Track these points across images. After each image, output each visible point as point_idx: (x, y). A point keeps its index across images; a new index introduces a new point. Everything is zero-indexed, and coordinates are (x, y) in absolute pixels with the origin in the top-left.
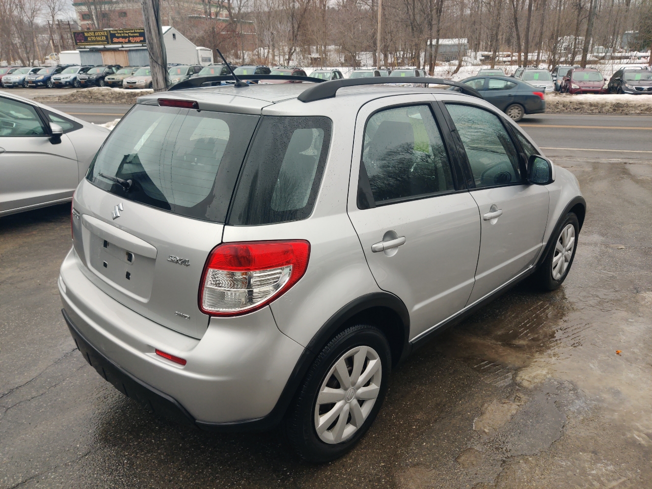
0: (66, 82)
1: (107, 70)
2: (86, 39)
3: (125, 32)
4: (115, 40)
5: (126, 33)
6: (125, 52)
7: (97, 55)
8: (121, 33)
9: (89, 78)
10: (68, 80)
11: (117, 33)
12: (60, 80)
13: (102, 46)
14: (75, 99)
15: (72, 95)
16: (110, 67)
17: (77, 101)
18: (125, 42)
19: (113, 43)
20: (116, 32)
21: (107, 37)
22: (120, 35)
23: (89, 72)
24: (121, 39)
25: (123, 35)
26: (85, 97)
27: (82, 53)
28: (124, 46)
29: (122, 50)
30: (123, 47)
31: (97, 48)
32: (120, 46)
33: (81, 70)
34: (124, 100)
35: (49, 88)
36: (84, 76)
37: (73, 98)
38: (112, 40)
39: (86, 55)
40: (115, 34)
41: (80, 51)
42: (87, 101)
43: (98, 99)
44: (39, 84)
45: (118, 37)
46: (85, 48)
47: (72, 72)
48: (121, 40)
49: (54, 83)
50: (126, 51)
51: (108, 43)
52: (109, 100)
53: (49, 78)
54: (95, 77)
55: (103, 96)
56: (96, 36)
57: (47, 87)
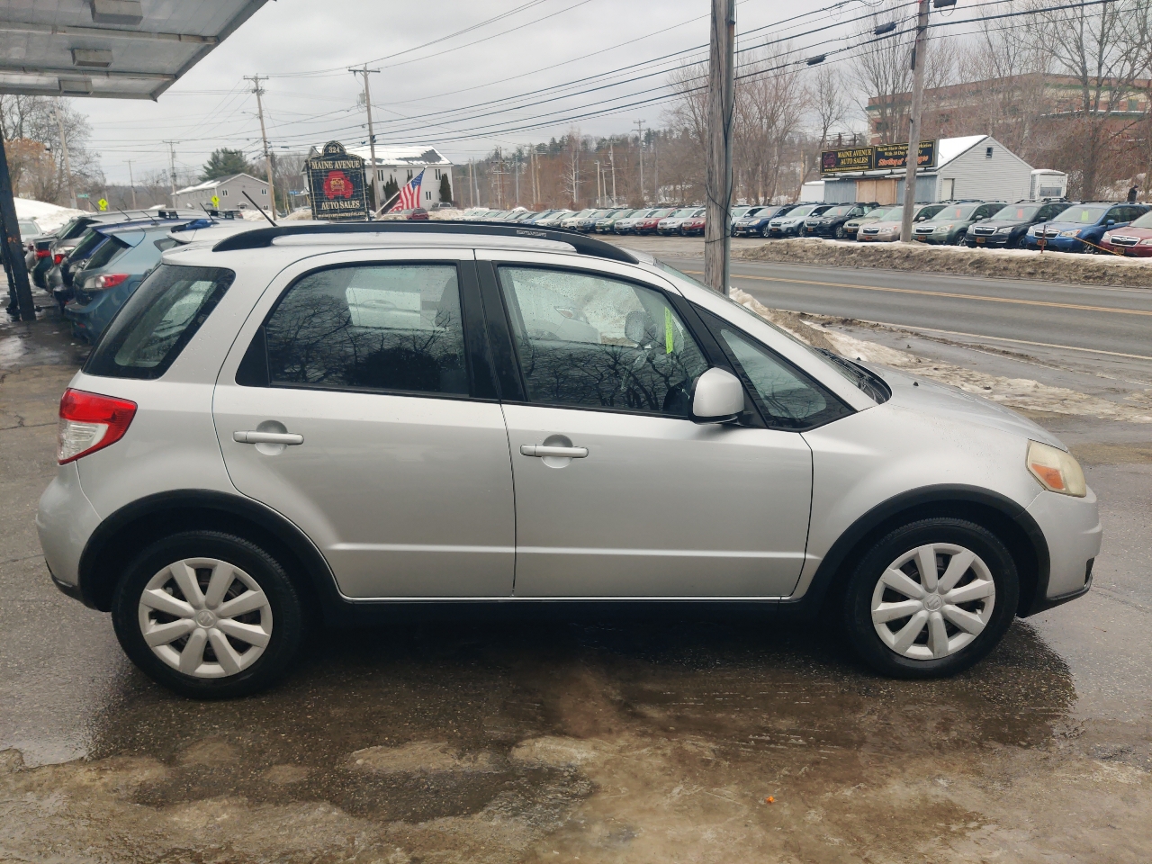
0: (788, 229)
1: (856, 210)
2: (837, 163)
3: (901, 148)
4: (883, 162)
5: (902, 150)
6: (893, 181)
7: (849, 186)
8: (893, 152)
9: (821, 223)
10: (791, 225)
11: (888, 151)
12: (780, 225)
13: (861, 173)
14: (764, 255)
15: (763, 249)
16: (861, 205)
17: (767, 257)
18: (897, 166)
19: (878, 167)
20: (886, 149)
21: (870, 157)
22: (891, 154)
23: (825, 214)
24: (891, 160)
25: (896, 153)
26: (779, 252)
27: (829, 185)
28: (895, 171)
29: (889, 179)
30: (892, 173)
31: (852, 176)
32: (889, 171)
33: (815, 211)
34: (832, 260)
35: (765, 237)
36: (817, 220)
37: (762, 254)
38: (877, 162)
39: (832, 188)
40: (884, 152)
41: (826, 182)
42: (779, 257)
43: (795, 256)
44: (751, 231)
45: (887, 158)
46: (834, 177)
47: (802, 213)
48: (891, 162)
49: (771, 230)
50: (896, 179)
51: (870, 168)
52: (810, 259)
53: (767, 223)
54: (830, 222)
55: (804, 251)
56: (853, 158)
57: (762, 237)
